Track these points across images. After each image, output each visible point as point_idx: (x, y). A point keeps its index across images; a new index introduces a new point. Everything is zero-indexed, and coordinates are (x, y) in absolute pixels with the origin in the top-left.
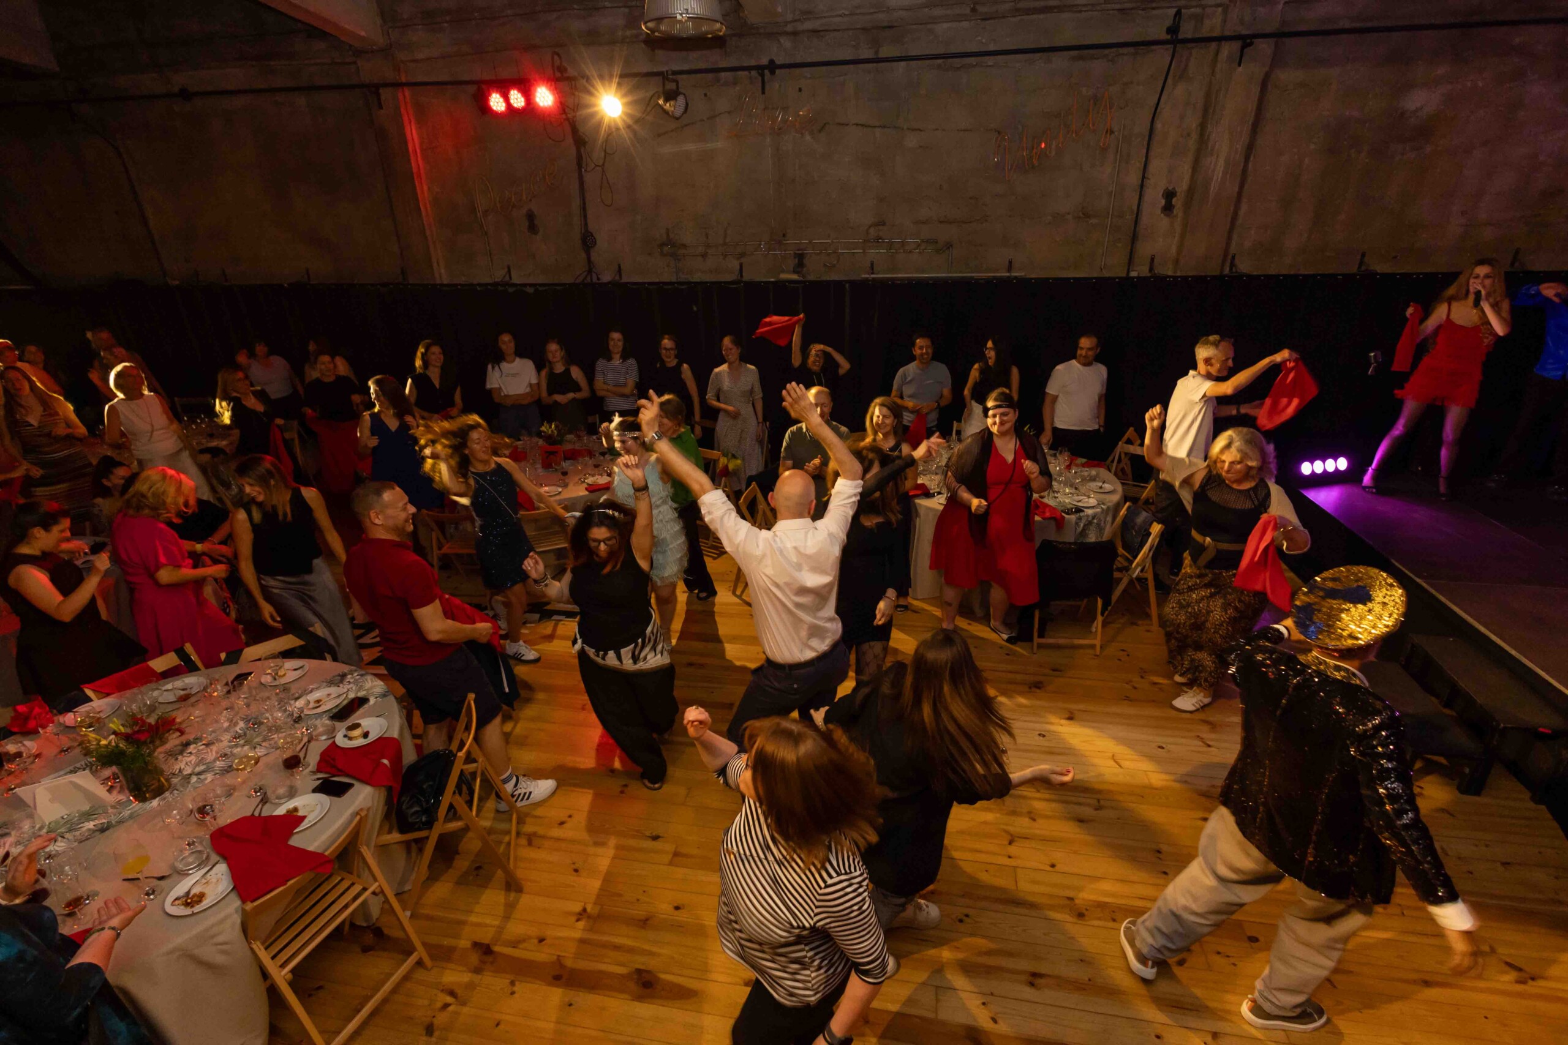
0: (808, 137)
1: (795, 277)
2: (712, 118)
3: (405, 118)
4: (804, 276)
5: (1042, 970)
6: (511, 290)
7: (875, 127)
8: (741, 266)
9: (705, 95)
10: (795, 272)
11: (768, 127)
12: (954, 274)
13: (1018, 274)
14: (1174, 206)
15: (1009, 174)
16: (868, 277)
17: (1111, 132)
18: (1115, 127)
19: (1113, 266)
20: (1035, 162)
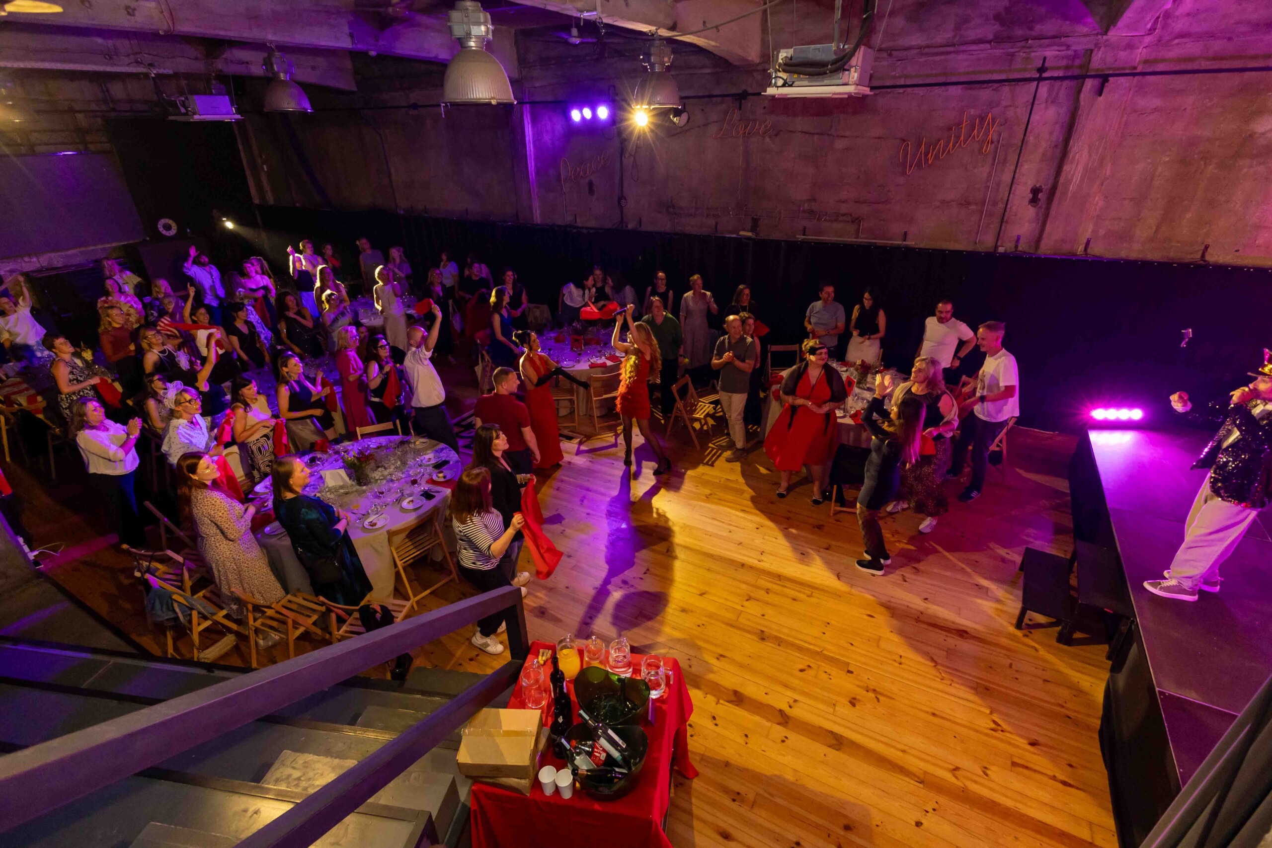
0: (767, 140)
1: (749, 234)
2: (705, 125)
3: (526, 122)
4: (757, 234)
5: (725, 654)
6: (575, 231)
7: (813, 134)
8: (717, 223)
9: (703, 110)
10: (752, 231)
11: (741, 132)
12: (863, 240)
13: (910, 243)
14: (1040, 200)
15: (910, 170)
16: (800, 237)
17: (992, 142)
18: (995, 138)
19: (986, 242)
20: (930, 162)
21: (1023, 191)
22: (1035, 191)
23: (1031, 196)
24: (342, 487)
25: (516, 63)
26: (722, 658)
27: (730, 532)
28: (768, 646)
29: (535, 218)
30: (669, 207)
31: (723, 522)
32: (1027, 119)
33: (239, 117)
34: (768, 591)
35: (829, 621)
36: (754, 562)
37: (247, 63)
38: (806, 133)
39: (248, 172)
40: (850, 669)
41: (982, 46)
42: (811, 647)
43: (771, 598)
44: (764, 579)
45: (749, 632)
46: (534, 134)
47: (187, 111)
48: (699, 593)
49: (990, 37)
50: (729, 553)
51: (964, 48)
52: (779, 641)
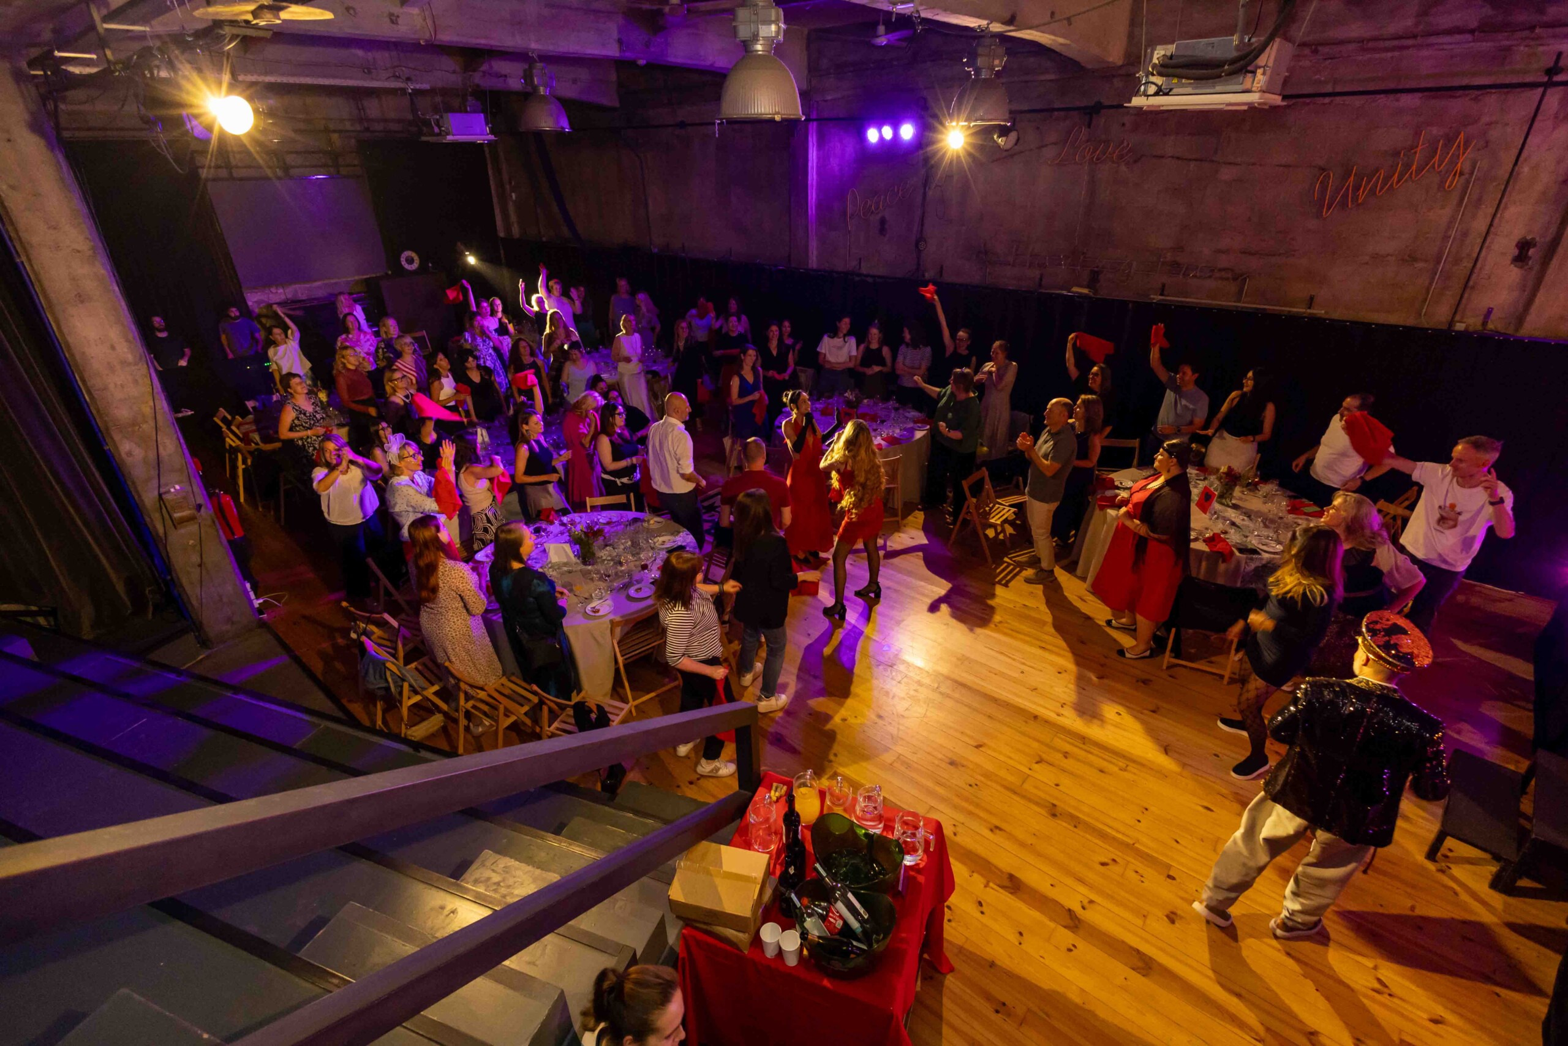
0: (1123, 168)
2: (1040, 147)
4: (1095, 292)
5: (1002, 826)
7: (1190, 160)
8: (1042, 275)
9: (1038, 128)
10: (1088, 287)
11: (1088, 158)
12: (1246, 304)
13: (1318, 311)
14: (1530, 258)
15: (1326, 213)
16: (1157, 298)
17: (1461, 174)
18: (1467, 168)
19: (1438, 315)
20: (1360, 201)
21: (1504, 244)
22: (1524, 246)
23: (1516, 252)
24: (565, 564)
25: (806, 72)
26: (997, 831)
27: (1022, 672)
28: (1062, 824)
29: (810, 261)
30: (982, 254)
31: (1014, 660)
32: (1521, 142)
33: (492, 137)
34: (1066, 755)
35: (1147, 807)
36: (1052, 716)
37: (506, 76)
38: (1178, 158)
39: (495, 200)
40: (1171, 873)
41: (1458, 37)
42: (1120, 836)
43: (1068, 764)
44: (1060, 738)
45: (1037, 804)
46: (818, 158)
47: (441, 130)
48: (975, 744)
49: (1474, 24)
50: (1020, 701)
51: (1433, 40)
52: (1076, 822)
